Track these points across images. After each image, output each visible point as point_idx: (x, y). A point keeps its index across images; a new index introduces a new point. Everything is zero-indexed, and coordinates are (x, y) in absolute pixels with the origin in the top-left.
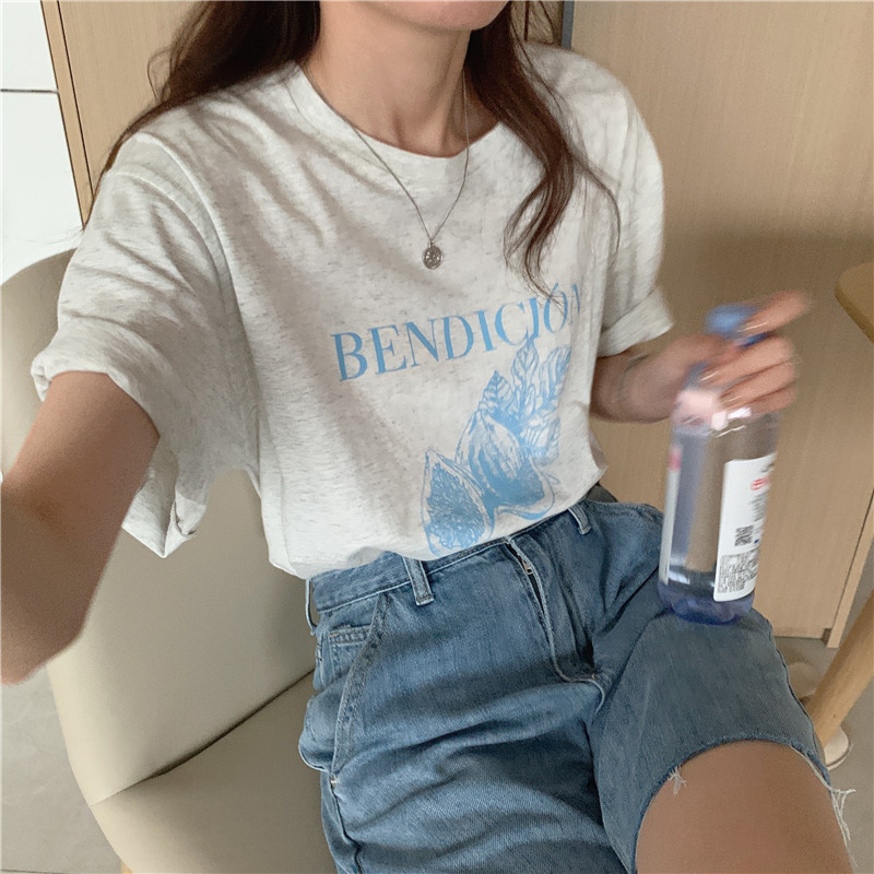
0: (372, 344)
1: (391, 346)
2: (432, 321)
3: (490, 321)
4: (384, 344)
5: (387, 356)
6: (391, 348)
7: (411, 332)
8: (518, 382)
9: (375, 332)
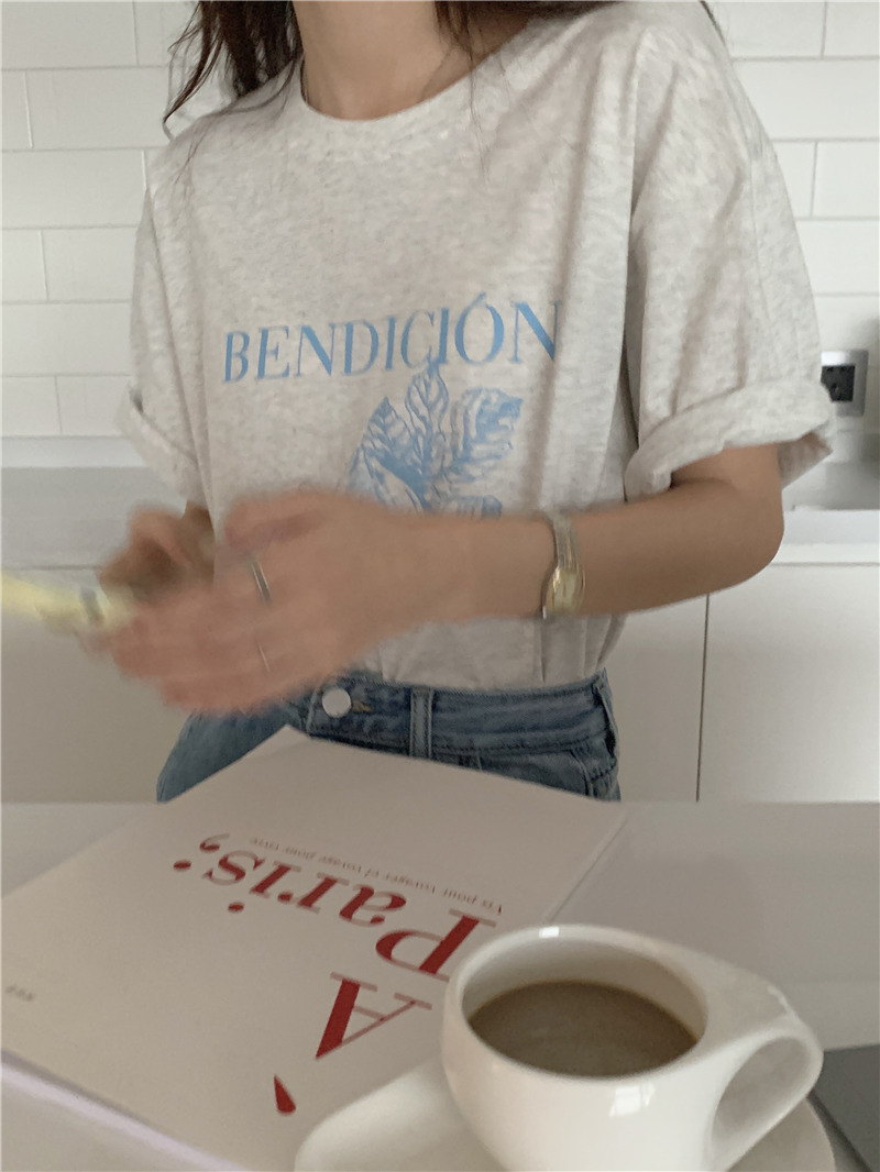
0: (259, 347)
1: (277, 348)
2: (333, 326)
4: (270, 346)
5: (269, 360)
6: (276, 352)
8: (418, 423)
9: (265, 333)
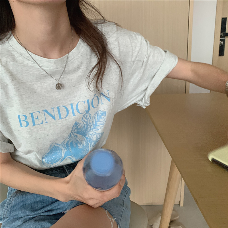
0: (31, 118)
1: (38, 117)
2: (53, 108)
3: (74, 107)
7: (45, 112)
8: (85, 123)
